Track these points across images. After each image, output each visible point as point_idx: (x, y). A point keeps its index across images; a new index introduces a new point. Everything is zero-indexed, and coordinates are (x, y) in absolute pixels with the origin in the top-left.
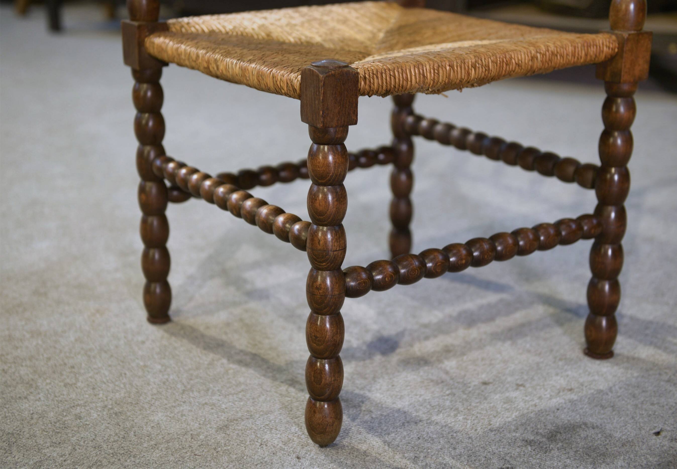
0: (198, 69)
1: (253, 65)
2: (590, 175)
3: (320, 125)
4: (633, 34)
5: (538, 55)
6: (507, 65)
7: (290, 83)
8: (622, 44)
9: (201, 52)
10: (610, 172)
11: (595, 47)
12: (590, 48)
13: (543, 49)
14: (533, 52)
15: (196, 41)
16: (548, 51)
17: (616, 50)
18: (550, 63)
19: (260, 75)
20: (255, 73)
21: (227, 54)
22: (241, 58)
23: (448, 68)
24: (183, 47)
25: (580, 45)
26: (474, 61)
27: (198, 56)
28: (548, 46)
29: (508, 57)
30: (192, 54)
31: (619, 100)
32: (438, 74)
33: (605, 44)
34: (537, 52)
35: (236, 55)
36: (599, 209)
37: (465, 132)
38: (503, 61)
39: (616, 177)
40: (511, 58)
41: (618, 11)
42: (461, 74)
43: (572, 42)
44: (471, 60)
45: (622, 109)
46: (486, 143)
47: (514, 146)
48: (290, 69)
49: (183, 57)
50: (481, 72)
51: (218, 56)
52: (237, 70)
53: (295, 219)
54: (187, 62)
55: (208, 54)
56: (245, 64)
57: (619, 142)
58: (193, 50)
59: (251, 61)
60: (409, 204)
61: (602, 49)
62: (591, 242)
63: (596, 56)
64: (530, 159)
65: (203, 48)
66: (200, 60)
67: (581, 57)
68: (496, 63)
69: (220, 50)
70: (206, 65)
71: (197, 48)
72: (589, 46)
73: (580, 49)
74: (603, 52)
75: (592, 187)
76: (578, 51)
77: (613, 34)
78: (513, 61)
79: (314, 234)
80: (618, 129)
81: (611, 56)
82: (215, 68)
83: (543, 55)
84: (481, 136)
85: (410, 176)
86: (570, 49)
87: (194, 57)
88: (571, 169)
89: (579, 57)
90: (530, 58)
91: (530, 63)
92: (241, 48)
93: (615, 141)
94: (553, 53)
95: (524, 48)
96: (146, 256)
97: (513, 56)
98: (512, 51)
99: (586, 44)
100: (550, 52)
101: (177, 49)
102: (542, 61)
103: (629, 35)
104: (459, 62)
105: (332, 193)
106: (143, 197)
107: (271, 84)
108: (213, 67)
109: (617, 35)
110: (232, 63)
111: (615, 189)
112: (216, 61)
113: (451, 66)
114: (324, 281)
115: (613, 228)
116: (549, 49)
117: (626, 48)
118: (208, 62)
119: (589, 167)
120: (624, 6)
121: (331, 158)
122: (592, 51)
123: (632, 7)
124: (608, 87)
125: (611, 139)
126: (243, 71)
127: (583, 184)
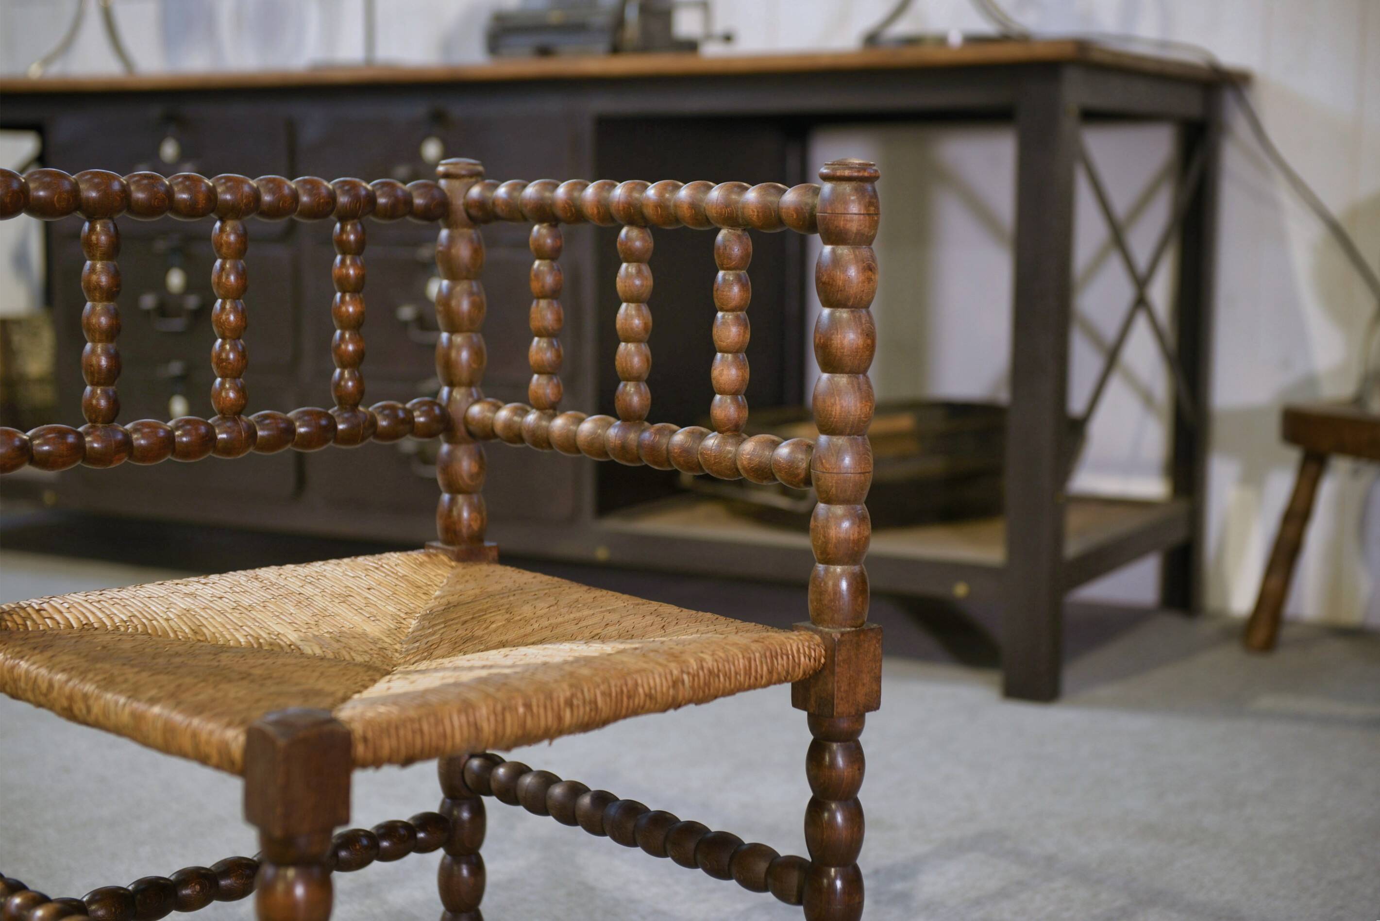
0: (51, 708)
1: (156, 710)
2: (794, 879)
3: (278, 833)
4: (849, 632)
5: (685, 677)
6: (629, 697)
7: (224, 748)
8: (832, 649)
9: (60, 677)
10: (828, 875)
11: (785, 657)
12: (777, 659)
13: (694, 665)
14: (675, 672)
15: (49, 653)
16: (702, 668)
17: (823, 660)
18: (707, 690)
19: (169, 729)
20: (159, 724)
21: (109, 683)
22: (134, 693)
23: (521, 710)
24: (24, 665)
25: (757, 655)
26: (568, 694)
27: (51, 686)
28: (702, 660)
29: (630, 683)
30: (40, 681)
31: (835, 746)
32: (504, 720)
33: (801, 651)
34: (682, 672)
35: (124, 686)
37: (576, 789)
38: (622, 692)
39: (839, 884)
40: (636, 684)
41: (821, 593)
42: (547, 719)
43: (745, 649)
44: (563, 692)
45: (840, 761)
46: (612, 811)
47: (663, 819)
48: (226, 720)
49: (22, 684)
50: (583, 713)
51: (89, 688)
52: (125, 718)
54: (29, 695)
55: (71, 684)
56: (139, 706)
57: (839, 818)
58: (43, 671)
59: (153, 701)
61: (797, 660)
63: (788, 672)
64: (691, 845)
65: (63, 670)
66: (55, 694)
67: (762, 677)
68: (610, 695)
69: (96, 675)
70: (65, 703)
71: (51, 669)
72: (774, 656)
73: (758, 663)
74: (799, 664)
75: (799, 902)
76: (756, 666)
77: (816, 632)
78: (641, 690)
80: (835, 798)
81: (815, 670)
82: (84, 711)
83: (694, 676)
84: (603, 798)
85: (478, 868)
86: (742, 663)
87: (44, 687)
88: (762, 867)
89: (759, 676)
90: (670, 683)
91: (671, 692)
92: (136, 670)
93: (833, 817)
94: (710, 672)
95: (660, 664)
97: (639, 681)
98: (638, 671)
99: (768, 654)
100: (706, 671)
101: (13, 668)
102: (692, 687)
103: (842, 634)
104: (542, 697)
107: (187, 745)
108: (79, 707)
109: (820, 633)
110: (117, 703)
111: (838, 907)
112: (86, 697)
113: (528, 706)
116: (705, 665)
117: (839, 658)
118: (71, 698)
119: (793, 862)
120: (830, 583)
121: (299, 891)
122: (781, 664)
123: (844, 585)
124: (814, 723)
125: (826, 815)
126: (138, 718)
127: (782, 896)
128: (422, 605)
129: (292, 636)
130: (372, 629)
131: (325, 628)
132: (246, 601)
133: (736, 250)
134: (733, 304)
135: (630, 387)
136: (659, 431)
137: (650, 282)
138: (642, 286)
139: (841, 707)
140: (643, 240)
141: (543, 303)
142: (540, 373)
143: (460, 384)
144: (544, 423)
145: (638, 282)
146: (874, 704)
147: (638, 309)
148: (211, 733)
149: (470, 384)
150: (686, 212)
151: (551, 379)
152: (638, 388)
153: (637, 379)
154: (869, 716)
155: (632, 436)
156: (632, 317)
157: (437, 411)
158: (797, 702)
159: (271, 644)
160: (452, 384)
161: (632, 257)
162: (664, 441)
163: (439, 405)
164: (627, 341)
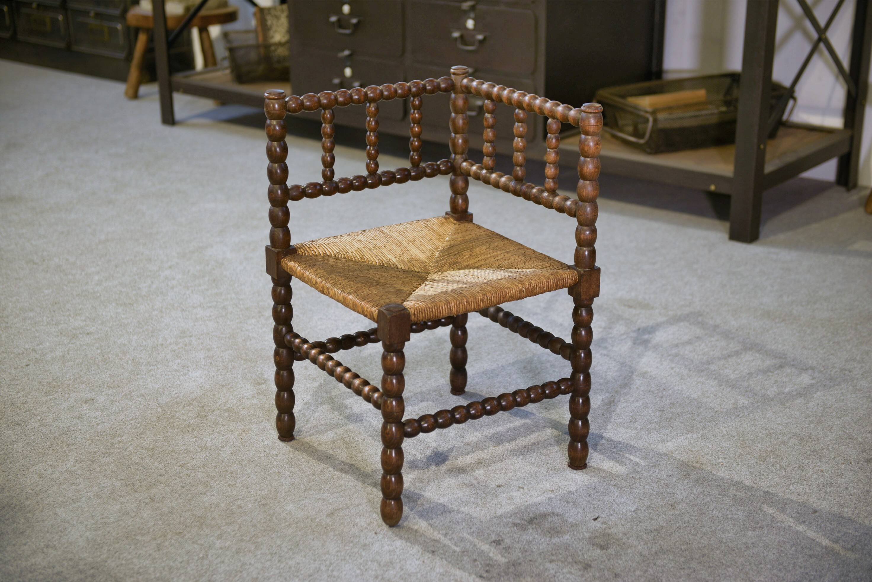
0: (316, 288)
1: (351, 297)
2: (568, 350)
3: (388, 343)
4: (587, 271)
5: (524, 288)
7: (370, 312)
8: (581, 276)
10: (579, 352)
11: (562, 280)
13: (527, 285)
14: (520, 288)
15: (315, 269)
16: (530, 286)
17: (577, 280)
18: (532, 294)
19: (355, 303)
20: (352, 302)
21: (335, 284)
22: (343, 289)
23: (465, 303)
24: (307, 273)
25: (552, 280)
26: (482, 297)
27: (316, 282)
28: (531, 283)
30: (313, 279)
31: (583, 308)
32: (460, 307)
33: (569, 278)
35: (340, 286)
36: (573, 374)
38: (500, 296)
39: (583, 355)
40: (506, 293)
41: (578, 257)
45: (585, 313)
48: (372, 304)
49: (307, 279)
50: (487, 303)
51: (329, 285)
52: (341, 296)
53: (376, 390)
54: (310, 283)
55: (323, 282)
56: (346, 295)
57: (583, 333)
58: (313, 277)
59: (349, 293)
60: (465, 352)
62: (568, 396)
63: (565, 284)
65: (320, 277)
66: (318, 285)
67: (553, 288)
68: (496, 297)
69: (331, 280)
70: (321, 289)
71: (316, 275)
72: (558, 280)
74: (569, 281)
75: (569, 360)
76: (551, 284)
77: (576, 270)
78: (507, 295)
79: (385, 402)
80: (583, 325)
81: (574, 284)
82: (327, 292)
83: (528, 288)
85: (465, 332)
86: (545, 283)
87: (314, 281)
88: (559, 346)
90: (518, 292)
91: (519, 295)
92: (343, 279)
93: (581, 332)
94: (534, 286)
95: (515, 285)
96: (278, 396)
98: (507, 289)
99: (556, 280)
100: (532, 286)
101: (303, 274)
102: (526, 293)
103: (584, 272)
104: (472, 299)
105: (396, 380)
106: (278, 358)
107: (360, 310)
108: (325, 290)
110: (338, 293)
111: (583, 362)
114: (391, 429)
115: (582, 387)
117: (583, 280)
118: (323, 287)
119: (568, 344)
121: (395, 359)
122: (560, 283)
123: (587, 253)
124: (575, 301)
125: (579, 332)
126: (344, 298)
127: (564, 357)
128: (442, 245)
129: (394, 260)
130: (423, 257)
131: (406, 257)
132: (378, 244)
133: (554, 126)
134: (553, 147)
135: (518, 168)
136: (528, 187)
137: (526, 130)
138: (523, 131)
139: (583, 297)
140: (524, 114)
141: (489, 130)
142: (487, 156)
143: (458, 154)
144: (488, 175)
145: (521, 129)
146: (597, 295)
147: (521, 140)
148: (368, 308)
149: (462, 153)
150: (536, 109)
151: (491, 159)
152: (521, 169)
153: (521, 166)
154: (595, 299)
155: (518, 187)
156: (519, 142)
157: (449, 164)
158: (570, 293)
159: (387, 264)
160: (455, 153)
161: (519, 121)
162: (529, 190)
163: (450, 162)
164: (517, 151)
